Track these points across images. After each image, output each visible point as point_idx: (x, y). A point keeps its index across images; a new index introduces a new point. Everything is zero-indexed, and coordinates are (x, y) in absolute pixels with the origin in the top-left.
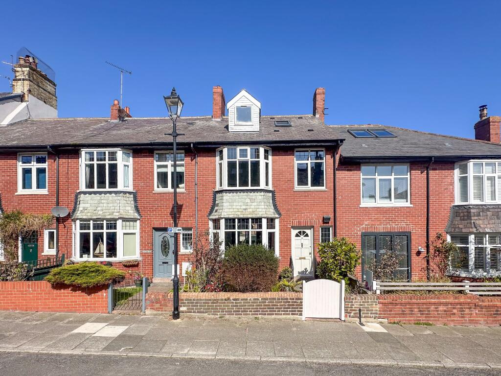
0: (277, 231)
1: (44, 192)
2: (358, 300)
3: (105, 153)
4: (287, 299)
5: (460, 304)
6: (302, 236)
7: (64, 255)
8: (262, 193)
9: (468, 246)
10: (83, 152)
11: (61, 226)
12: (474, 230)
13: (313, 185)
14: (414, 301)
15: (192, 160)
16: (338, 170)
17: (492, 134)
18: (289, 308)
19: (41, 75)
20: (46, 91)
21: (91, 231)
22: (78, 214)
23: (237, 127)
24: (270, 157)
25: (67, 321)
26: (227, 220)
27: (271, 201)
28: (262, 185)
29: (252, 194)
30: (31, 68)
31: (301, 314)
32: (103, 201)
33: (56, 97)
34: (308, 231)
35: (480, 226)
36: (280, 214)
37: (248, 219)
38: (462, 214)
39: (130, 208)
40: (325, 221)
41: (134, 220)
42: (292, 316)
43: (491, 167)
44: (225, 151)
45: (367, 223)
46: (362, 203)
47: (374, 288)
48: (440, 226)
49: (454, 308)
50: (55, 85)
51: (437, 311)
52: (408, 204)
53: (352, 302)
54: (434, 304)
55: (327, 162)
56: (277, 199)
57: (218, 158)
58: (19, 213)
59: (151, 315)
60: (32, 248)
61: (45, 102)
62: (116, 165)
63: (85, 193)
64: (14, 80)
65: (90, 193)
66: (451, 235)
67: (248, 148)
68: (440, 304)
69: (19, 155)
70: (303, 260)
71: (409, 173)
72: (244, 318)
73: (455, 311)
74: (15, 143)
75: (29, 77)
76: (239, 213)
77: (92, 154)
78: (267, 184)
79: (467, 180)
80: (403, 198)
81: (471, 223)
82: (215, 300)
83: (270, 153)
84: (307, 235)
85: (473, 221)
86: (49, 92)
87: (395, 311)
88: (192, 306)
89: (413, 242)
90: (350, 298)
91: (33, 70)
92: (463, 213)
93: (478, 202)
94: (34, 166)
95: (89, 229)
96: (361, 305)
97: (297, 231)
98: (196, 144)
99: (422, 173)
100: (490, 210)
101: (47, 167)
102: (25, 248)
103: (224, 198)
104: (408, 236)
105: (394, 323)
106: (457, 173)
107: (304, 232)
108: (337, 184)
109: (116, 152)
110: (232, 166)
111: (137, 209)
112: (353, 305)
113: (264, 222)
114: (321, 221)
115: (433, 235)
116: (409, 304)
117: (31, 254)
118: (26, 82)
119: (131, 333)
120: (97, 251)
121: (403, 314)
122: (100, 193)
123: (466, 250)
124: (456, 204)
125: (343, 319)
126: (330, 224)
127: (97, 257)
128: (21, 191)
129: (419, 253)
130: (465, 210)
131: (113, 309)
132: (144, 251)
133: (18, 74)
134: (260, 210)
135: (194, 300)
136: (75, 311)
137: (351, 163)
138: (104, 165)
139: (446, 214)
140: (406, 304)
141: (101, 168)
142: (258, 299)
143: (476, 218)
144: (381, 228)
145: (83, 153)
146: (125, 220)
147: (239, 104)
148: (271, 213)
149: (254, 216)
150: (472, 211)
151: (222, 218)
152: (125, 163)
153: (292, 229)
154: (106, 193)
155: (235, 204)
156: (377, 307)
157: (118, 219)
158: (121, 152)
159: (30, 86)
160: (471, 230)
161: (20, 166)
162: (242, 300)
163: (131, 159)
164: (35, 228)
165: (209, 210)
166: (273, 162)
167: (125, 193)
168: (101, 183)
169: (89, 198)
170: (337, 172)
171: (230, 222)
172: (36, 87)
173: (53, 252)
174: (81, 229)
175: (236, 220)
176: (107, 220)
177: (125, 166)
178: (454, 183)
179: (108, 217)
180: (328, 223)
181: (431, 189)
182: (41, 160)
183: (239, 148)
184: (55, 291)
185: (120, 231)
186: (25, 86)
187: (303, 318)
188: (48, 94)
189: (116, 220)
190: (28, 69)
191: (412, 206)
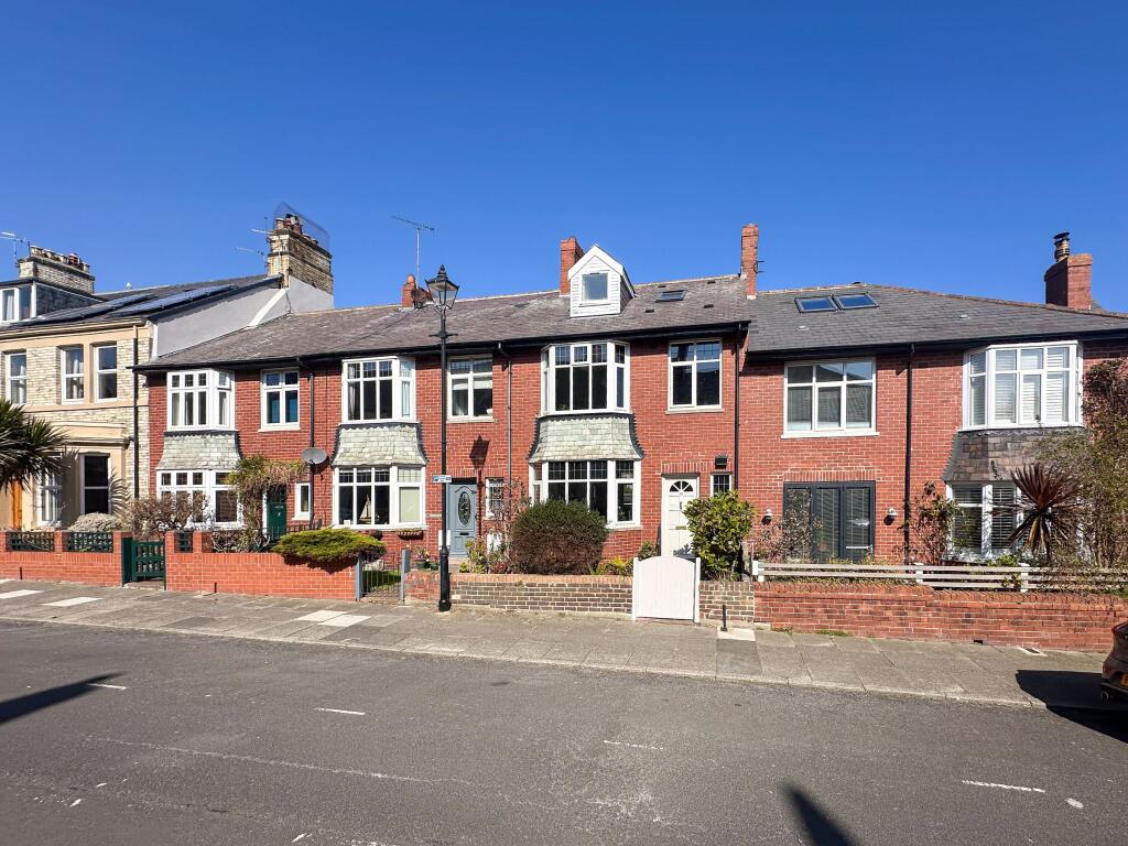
0: (636, 481)
1: (295, 426)
2: (721, 589)
3: (374, 364)
4: (608, 586)
5: (899, 601)
6: (681, 491)
7: (320, 520)
8: (610, 419)
9: (980, 506)
10: (346, 363)
11: (317, 477)
12: (991, 476)
13: (700, 402)
14: (814, 594)
15: (503, 369)
16: (741, 374)
17: (1073, 290)
18: (611, 601)
19: (309, 244)
20: (315, 267)
21: (355, 484)
22: (338, 460)
23: (583, 309)
24: (627, 358)
25: (297, 607)
26: (551, 463)
27: (628, 432)
28: (611, 406)
29: (593, 421)
30: (292, 235)
31: (629, 611)
32: (371, 439)
33: (332, 276)
34: (693, 483)
35: (1004, 469)
36: (642, 453)
37: (585, 462)
38: (973, 448)
39: (411, 448)
40: (720, 463)
41: (418, 467)
42: (615, 614)
43: (1035, 357)
44: (552, 350)
45: (794, 466)
46: (785, 431)
47: (755, 573)
48: (932, 469)
49: (887, 609)
50: (329, 256)
51: (858, 612)
52: (872, 432)
53: (710, 593)
54: (852, 599)
55: (724, 361)
56: (638, 428)
57: (543, 364)
58: (262, 459)
59: (412, 604)
60: (280, 510)
61: (313, 285)
62: (390, 382)
63: (347, 427)
64: (270, 255)
65: (354, 427)
66: (953, 487)
67: (589, 346)
68: (863, 600)
69: (264, 373)
70: (681, 531)
71: (874, 376)
72: (543, 614)
73: (889, 613)
74: (256, 356)
75: (289, 249)
76: (571, 453)
77: (356, 366)
78: (620, 403)
79: (984, 384)
80: (864, 421)
81: (987, 463)
82: (500, 584)
83: (627, 351)
84: (690, 489)
85: (990, 460)
86: (320, 270)
87: (783, 610)
88: (469, 593)
89: (879, 501)
90: (707, 587)
91: (296, 236)
92: (974, 445)
93: (1006, 424)
94: (283, 388)
95: (351, 481)
96: (726, 598)
97: (672, 482)
98: (506, 343)
99: (898, 373)
100: (1028, 438)
101: (298, 389)
102: (271, 512)
103: (550, 428)
104: (869, 490)
105: (781, 630)
106: (967, 370)
107: (685, 484)
108: (741, 399)
109: (390, 363)
110: (562, 376)
111: (422, 449)
112: (712, 598)
113: (611, 467)
114: (712, 463)
115: (917, 485)
116: (808, 598)
117: (279, 519)
118: (286, 258)
119: (372, 624)
120: (364, 515)
121: (798, 616)
122: (368, 426)
123: (976, 514)
124: (965, 428)
125: (697, 620)
126: (728, 469)
127: (364, 523)
128: (265, 426)
129: (889, 520)
130: (979, 440)
131: (364, 596)
132: (432, 516)
133: (274, 245)
134: (605, 447)
135: (471, 584)
136: (313, 597)
137: (764, 363)
138: (374, 383)
139: (945, 445)
140: (801, 599)
141: (370, 387)
142: (564, 585)
143: (997, 453)
144: (819, 475)
145: (345, 366)
146: (401, 466)
147: (587, 271)
148: (626, 450)
149: (595, 457)
150: (991, 440)
151: (544, 462)
152: (404, 380)
153: (663, 479)
154: (375, 425)
155: (565, 438)
156: (752, 603)
157: (391, 465)
158: (398, 361)
159: (291, 262)
160: (985, 476)
161: (265, 389)
162: (540, 585)
163: (414, 371)
164: (283, 480)
165: (529, 449)
166: (632, 366)
167: (403, 424)
168: (370, 413)
169: (353, 435)
170: (741, 378)
171: (556, 468)
172: (300, 263)
173: (306, 516)
174: (341, 481)
175: (567, 464)
176: (377, 467)
177: (404, 383)
178: (961, 389)
179: (377, 462)
180: (724, 467)
181: (915, 402)
182: (291, 379)
183: (573, 346)
184: (288, 567)
185: (394, 485)
186: (284, 263)
187: (633, 617)
188: (318, 272)
189: (388, 467)
190: (288, 236)
191: (878, 433)
